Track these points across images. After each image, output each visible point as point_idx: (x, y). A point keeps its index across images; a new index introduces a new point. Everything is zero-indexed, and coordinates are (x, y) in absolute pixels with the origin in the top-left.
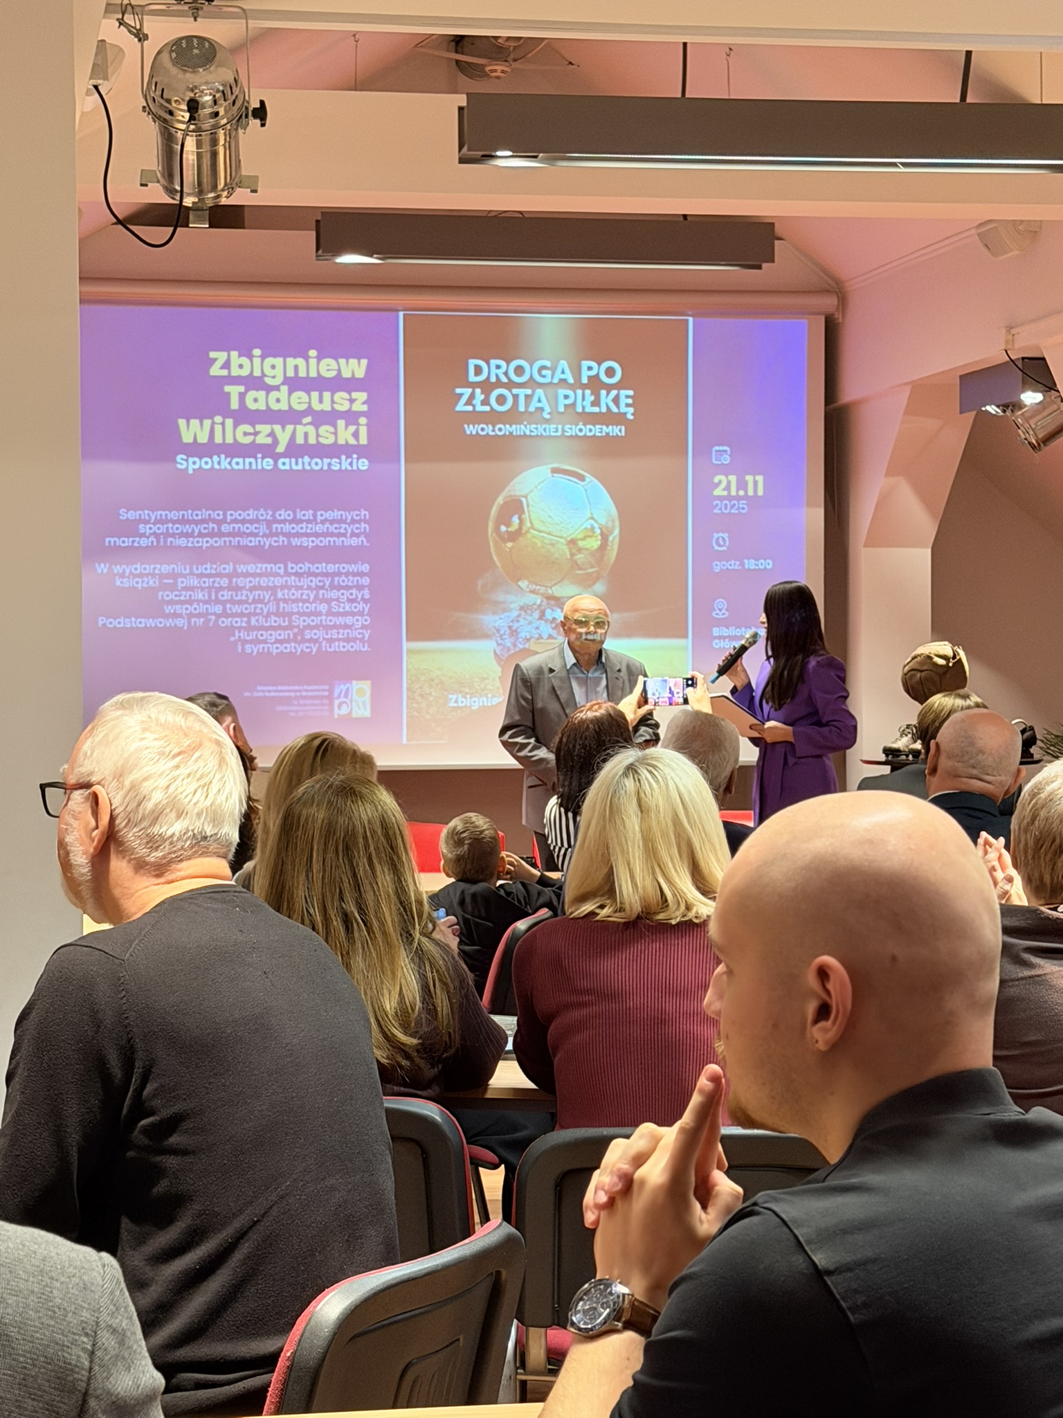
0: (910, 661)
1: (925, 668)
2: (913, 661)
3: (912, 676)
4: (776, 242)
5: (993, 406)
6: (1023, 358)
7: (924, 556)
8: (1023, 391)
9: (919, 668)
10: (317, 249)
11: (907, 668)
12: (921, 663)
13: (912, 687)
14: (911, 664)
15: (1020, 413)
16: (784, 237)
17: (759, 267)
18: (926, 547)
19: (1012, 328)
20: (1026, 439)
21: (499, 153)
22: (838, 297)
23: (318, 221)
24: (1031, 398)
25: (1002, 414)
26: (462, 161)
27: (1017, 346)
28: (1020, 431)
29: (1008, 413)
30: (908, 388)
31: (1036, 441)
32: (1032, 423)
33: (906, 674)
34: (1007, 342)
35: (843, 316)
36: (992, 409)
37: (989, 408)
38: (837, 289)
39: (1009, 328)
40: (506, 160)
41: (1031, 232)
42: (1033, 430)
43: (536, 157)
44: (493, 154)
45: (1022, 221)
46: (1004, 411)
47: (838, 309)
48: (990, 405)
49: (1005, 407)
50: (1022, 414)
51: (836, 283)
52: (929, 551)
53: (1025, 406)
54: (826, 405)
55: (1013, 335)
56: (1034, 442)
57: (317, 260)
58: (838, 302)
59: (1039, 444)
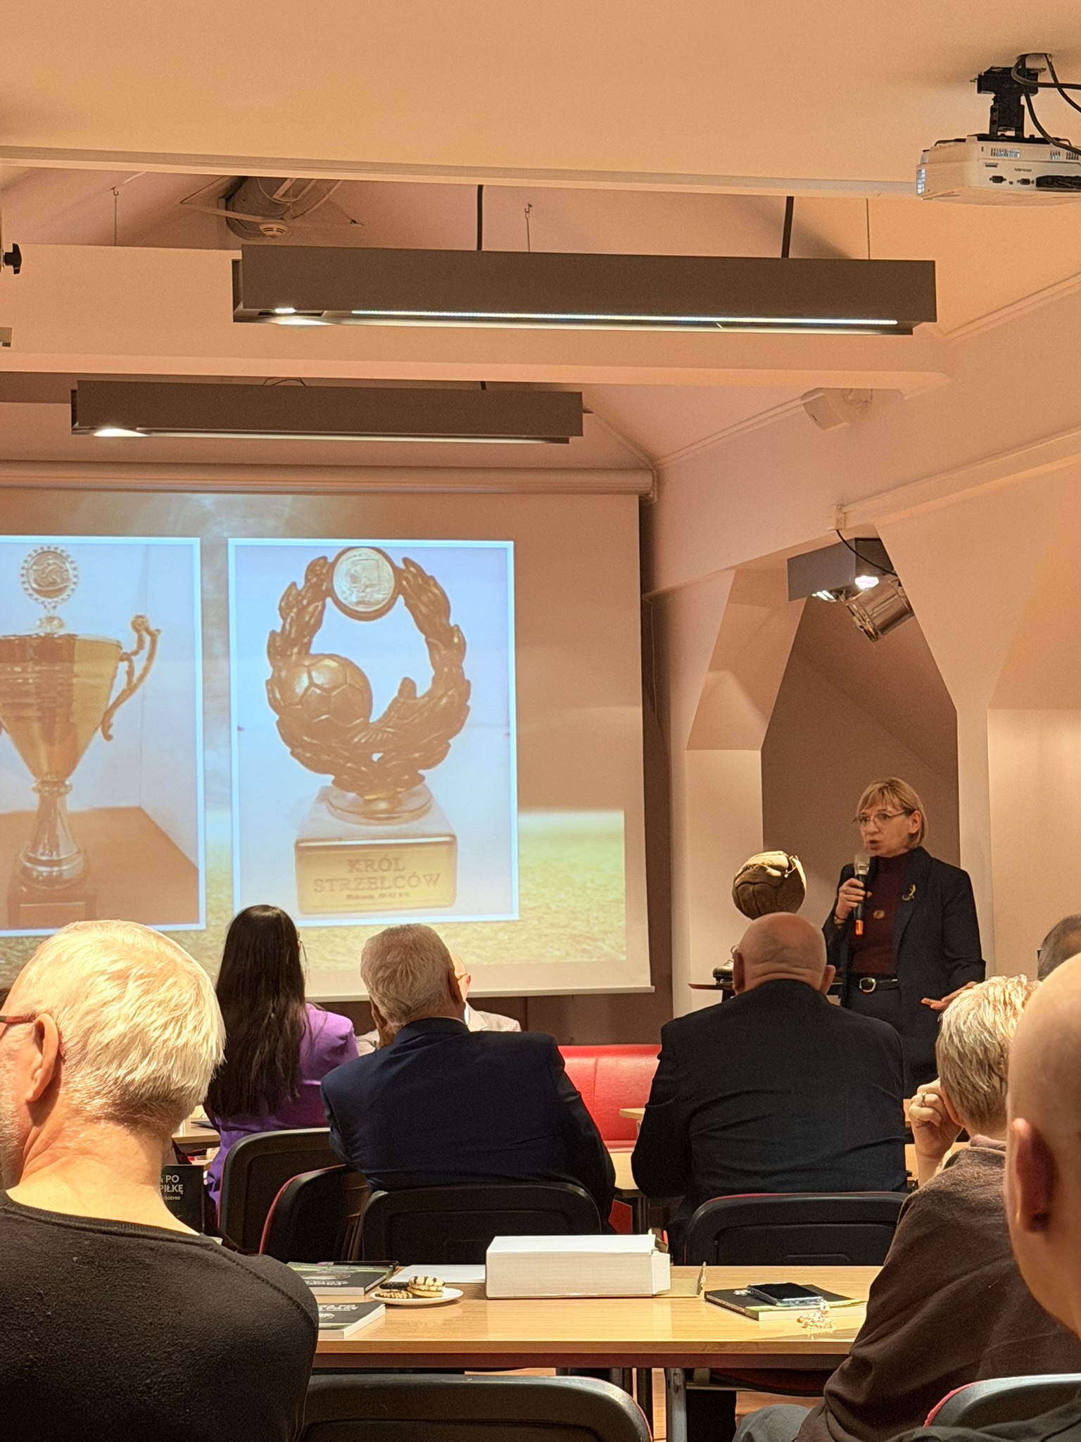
0: (742, 873)
1: (758, 880)
2: (745, 873)
3: (744, 889)
4: (585, 415)
5: (825, 592)
6: (857, 540)
7: (754, 758)
8: (858, 575)
9: (750, 880)
10: (73, 423)
11: (738, 880)
12: (755, 875)
13: (744, 901)
14: (743, 876)
15: (854, 598)
16: (592, 410)
17: (566, 441)
18: (757, 749)
19: (843, 506)
20: (862, 627)
21: (278, 311)
22: (653, 477)
23: (73, 392)
24: (866, 582)
25: (835, 600)
26: (237, 319)
27: (849, 525)
28: (855, 618)
29: (842, 598)
30: (733, 573)
31: (874, 629)
32: (868, 608)
33: (737, 888)
34: (838, 520)
35: (659, 497)
36: (824, 595)
37: (819, 594)
38: (651, 465)
39: (841, 506)
40: (287, 318)
41: (860, 401)
42: (869, 617)
43: (319, 315)
44: (273, 311)
45: (852, 390)
46: (837, 598)
47: (652, 488)
48: (821, 591)
49: (837, 593)
50: (857, 599)
51: (650, 460)
52: (759, 753)
53: (861, 591)
54: (642, 592)
55: (845, 513)
56: (871, 630)
57: (73, 434)
58: (653, 480)
59: (877, 634)
